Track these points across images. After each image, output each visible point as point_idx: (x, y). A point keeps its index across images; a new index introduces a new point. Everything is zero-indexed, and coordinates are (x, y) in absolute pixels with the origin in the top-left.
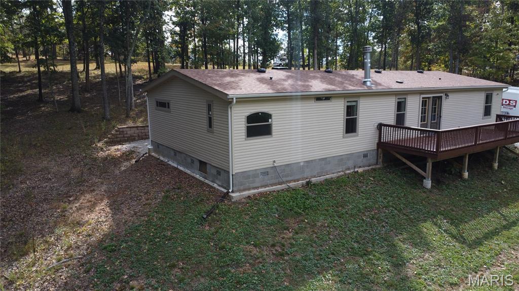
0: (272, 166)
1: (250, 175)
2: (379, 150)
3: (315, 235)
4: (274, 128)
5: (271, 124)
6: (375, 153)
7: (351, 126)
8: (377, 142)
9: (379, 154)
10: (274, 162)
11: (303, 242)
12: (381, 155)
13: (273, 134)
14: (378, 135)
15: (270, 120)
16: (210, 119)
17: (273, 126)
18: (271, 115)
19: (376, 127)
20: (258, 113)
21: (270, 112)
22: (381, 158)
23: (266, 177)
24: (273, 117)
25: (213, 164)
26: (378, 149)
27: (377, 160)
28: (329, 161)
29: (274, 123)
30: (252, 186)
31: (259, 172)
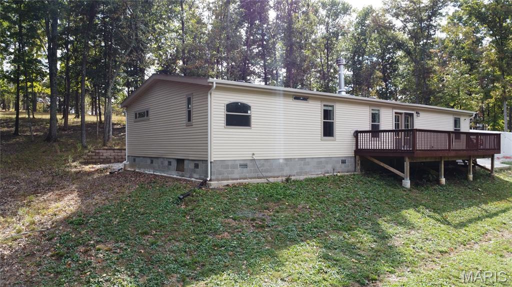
0: (251, 158)
1: (229, 165)
2: (357, 157)
3: (296, 214)
4: (253, 121)
5: (250, 116)
6: (353, 160)
7: (328, 130)
8: (354, 149)
9: (357, 161)
10: (253, 154)
11: (284, 218)
12: (359, 162)
13: (252, 126)
14: (355, 143)
15: (249, 112)
16: (189, 112)
17: (252, 118)
18: (250, 107)
19: (353, 134)
20: (237, 103)
21: (250, 104)
22: (359, 165)
23: (245, 170)
24: (252, 110)
25: (190, 158)
26: (355, 157)
27: (355, 168)
28: (308, 162)
29: (252, 115)
30: (230, 176)
31: (238, 163)
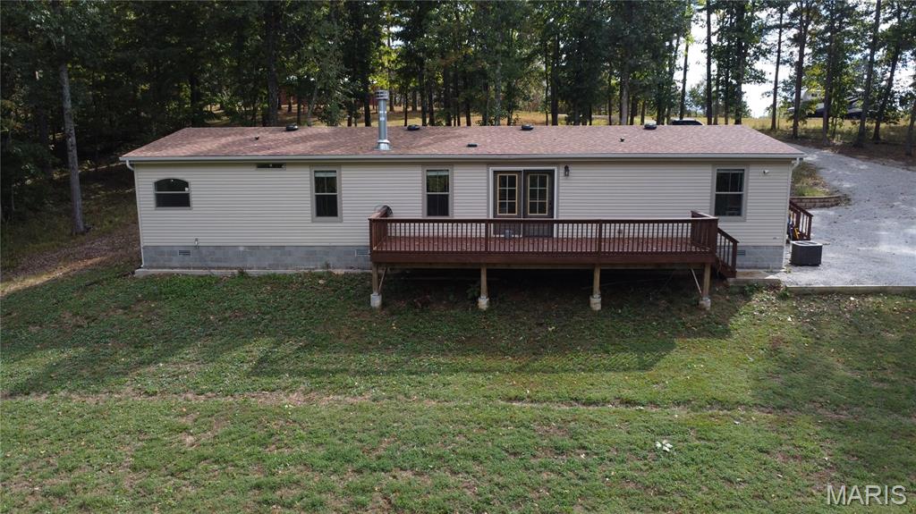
0: (194, 245)
1: (165, 251)
4: (193, 199)
5: (188, 194)
7: (327, 205)
10: (197, 240)
13: (193, 206)
15: (186, 189)
17: (192, 196)
18: (187, 183)
20: (170, 179)
21: (186, 180)
23: (187, 258)
24: (191, 186)
28: (289, 252)
29: (192, 193)
30: (167, 264)
31: (177, 250)
